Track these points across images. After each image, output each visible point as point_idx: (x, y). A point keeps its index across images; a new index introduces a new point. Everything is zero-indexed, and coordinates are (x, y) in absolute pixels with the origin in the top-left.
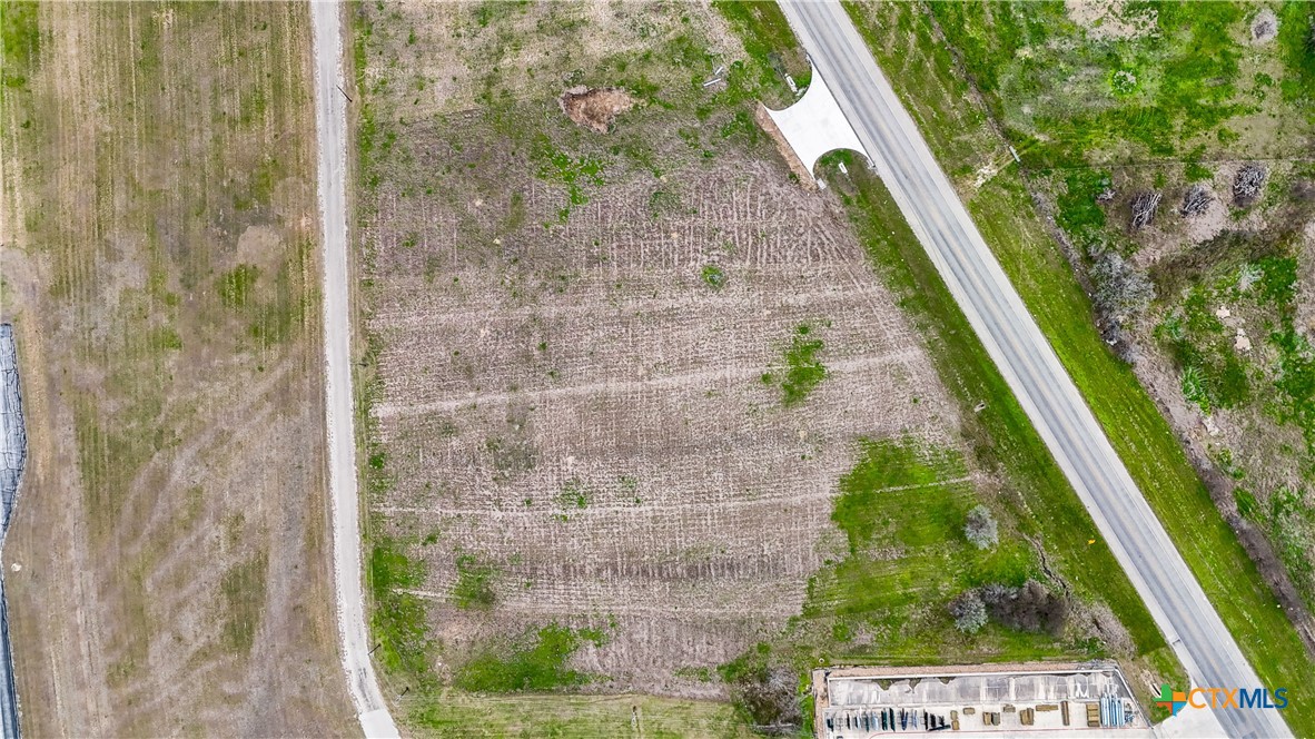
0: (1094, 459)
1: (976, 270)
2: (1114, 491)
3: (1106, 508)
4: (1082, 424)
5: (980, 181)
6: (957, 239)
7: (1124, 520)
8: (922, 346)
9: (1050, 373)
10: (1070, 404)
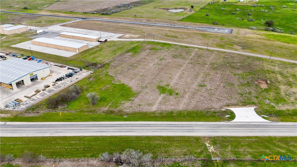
0: (81, 130)
1: (172, 129)
2: (66, 130)
3: (65, 126)
4: (99, 132)
5: (207, 145)
6: (187, 129)
7: (55, 128)
8: (155, 111)
9: (121, 132)
10: (106, 132)
